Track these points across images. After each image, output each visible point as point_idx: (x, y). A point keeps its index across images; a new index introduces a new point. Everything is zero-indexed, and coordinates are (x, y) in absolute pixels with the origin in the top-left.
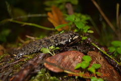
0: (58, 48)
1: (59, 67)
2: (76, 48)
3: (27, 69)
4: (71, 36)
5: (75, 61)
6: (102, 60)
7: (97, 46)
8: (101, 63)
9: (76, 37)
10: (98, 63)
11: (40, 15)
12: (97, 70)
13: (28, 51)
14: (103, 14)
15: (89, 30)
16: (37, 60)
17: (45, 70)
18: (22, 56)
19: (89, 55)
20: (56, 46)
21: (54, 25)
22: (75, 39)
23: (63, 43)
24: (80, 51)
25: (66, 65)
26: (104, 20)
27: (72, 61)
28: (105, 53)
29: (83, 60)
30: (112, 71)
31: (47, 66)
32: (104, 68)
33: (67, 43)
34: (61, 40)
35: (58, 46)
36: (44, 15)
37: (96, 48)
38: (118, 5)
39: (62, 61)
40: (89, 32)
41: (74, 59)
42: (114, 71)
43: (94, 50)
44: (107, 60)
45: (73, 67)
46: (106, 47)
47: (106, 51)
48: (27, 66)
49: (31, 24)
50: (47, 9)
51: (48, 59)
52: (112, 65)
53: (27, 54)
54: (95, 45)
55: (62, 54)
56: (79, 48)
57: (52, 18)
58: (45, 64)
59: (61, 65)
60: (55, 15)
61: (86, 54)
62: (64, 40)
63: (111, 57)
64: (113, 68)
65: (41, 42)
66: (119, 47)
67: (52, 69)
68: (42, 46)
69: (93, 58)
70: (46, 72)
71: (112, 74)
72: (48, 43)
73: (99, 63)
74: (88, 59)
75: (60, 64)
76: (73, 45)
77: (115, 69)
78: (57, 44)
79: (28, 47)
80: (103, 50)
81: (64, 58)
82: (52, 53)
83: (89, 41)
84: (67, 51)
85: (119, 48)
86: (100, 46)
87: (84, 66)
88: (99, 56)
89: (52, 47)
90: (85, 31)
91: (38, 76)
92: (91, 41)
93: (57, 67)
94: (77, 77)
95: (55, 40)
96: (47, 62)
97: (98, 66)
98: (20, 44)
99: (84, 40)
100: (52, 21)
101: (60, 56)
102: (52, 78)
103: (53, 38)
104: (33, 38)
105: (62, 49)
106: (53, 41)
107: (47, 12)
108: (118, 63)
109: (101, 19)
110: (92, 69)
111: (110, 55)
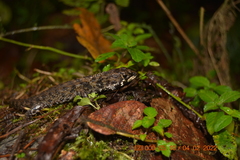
0: (103, 96)
1: (109, 127)
2: (131, 94)
3: (57, 132)
4: (125, 77)
5: (133, 115)
6: (175, 111)
7: (165, 89)
8: (173, 118)
9: (133, 78)
10: (167, 117)
12: (166, 130)
13: (50, 101)
16: (72, 116)
18: (40, 109)
19: (154, 106)
20: (99, 93)
22: (131, 81)
23: (111, 87)
24: (139, 100)
25: (118, 123)
27: (128, 117)
28: (179, 100)
29: (144, 115)
30: (189, 129)
31: (92, 127)
32: (176, 125)
33: (118, 87)
34: (108, 83)
37: (164, 92)
38: (202, 10)
39: (112, 118)
40: (151, 64)
41: (131, 114)
42: (194, 129)
43: (160, 96)
44: (183, 111)
45: (129, 126)
46: (180, 90)
47: (180, 96)
48: (58, 127)
51: (92, 116)
52: (190, 120)
54: (162, 88)
55: (112, 106)
56: (136, 95)
58: (88, 123)
59: (111, 124)
61: (148, 104)
62: (113, 83)
63: (188, 106)
64: (192, 124)
65: (74, 86)
66: (202, 88)
67: (100, 131)
68: (75, 93)
69: (160, 111)
70: (88, 135)
71: (191, 134)
72: (87, 88)
73: (169, 118)
74: (151, 112)
75: (110, 122)
76: (128, 90)
77: (196, 125)
78: (101, 90)
80: (174, 95)
81: (114, 112)
82: (95, 105)
83: (152, 82)
84: (117, 101)
85: (201, 91)
87: (146, 124)
88: (170, 106)
89: (93, 95)
90: (146, 64)
91: (77, 143)
92: (155, 81)
93: (105, 128)
94: (135, 141)
95: (98, 82)
96: (90, 121)
97: (167, 123)
98: (23, 85)
99: (143, 80)
100: (84, 43)
101: (108, 111)
102: (97, 143)
103: (94, 79)
104: (48, 73)
105: (110, 98)
106: (95, 84)
108: (200, 116)
109: (172, 32)
110: (159, 129)
111: (187, 103)
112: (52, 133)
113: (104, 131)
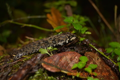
0: (56, 49)
1: (56, 67)
2: (74, 49)
3: (25, 69)
4: (69, 37)
5: (73, 61)
6: (100, 60)
7: (94, 47)
8: (98, 64)
9: (74, 38)
10: (95, 63)
11: (39, 17)
12: (93, 70)
13: (26, 52)
14: (101, 16)
15: (86, 31)
16: (35, 60)
17: (42, 70)
18: (21, 56)
19: (86, 56)
20: (54, 47)
21: (53, 26)
23: (61, 43)
24: (77, 51)
25: (63, 65)
26: (103, 22)
27: (69, 62)
28: (103, 54)
29: (80, 61)
30: (109, 71)
31: (45, 66)
32: (100, 68)
33: (65, 44)
34: (59, 41)
35: (56, 47)
36: (44, 16)
37: (94, 49)
38: (116, 7)
39: (59, 62)
40: (86, 33)
41: (71, 60)
42: (111, 71)
43: (91, 51)
44: (105, 61)
45: (70, 67)
46: (103, 48)
47: (103, 52)
48: (25, 66)
49: (30, 26)
50: (47, 11)
51: (46, 60)
52: (109, 65)
53: (26, 55)
54: (93, 46)
55: (59, 54)
56: (76, 49)
57: (51, 19)
58: (43, 64)
59: (58, 66)
60: (54, 16)
61: (83, 55)
62: (62, 41)
63: (108, 58)
64: (110, 68)
65: (39, 43)
66: (117, 48)
67: (49, 69)
68: (40, 47)
69: (90, 59)
70: (44, 72)
71: (110, 75)
72: (46, 44)
73: (96, 64)
74: (84, 59)
75: (58, 64)
76: (71, 46)
77: (112, 69)
78: (55, 45)
79: (27, 48)
80: (100, 51)
81: (61, 58)
82: (50, 54)
83: (87, 42)
84: (65, 51)
85: (116, 49)
86: (98, 47)
87: (80, 66)
88: (96, 57)
89: (50, 48)
90: (83, 33)
91: (36, 76)
92: (88, 42)
93: (54, 68)
94: (73, 77)
95: (53, 40)
96: (44, 62)
97: (94, 66)
98: (20, 45)
99: (82, 41)
100: (50, 22)
101: (57, 57)
102: (49, 77)
103: (51, 39)
104: (32, 39)
105: (60, 50)
106: (51, 42)
107: (46, 13)
108: (115, 64)
109: (99, 21)
110: (89, 70)
111: (107, 56)
112: (21, 70)
113: (52, 69)
